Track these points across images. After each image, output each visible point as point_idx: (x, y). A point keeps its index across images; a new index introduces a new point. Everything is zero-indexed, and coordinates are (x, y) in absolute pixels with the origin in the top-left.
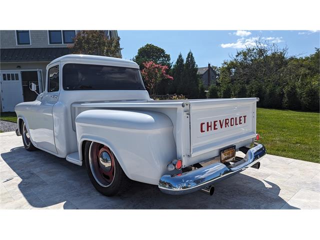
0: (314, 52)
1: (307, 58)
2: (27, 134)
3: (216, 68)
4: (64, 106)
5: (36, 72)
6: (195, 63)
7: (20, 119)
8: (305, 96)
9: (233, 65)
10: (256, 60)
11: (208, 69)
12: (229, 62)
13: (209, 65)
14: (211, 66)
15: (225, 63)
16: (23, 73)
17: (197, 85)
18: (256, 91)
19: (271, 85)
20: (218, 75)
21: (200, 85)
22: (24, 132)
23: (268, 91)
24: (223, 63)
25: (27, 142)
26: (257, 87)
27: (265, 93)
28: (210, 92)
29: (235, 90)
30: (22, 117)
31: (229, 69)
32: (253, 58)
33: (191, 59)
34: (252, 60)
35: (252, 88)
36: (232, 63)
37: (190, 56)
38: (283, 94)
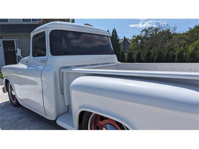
0: (188, 30)
1: (184, 34)
2: (12, 92)
3: (128, 39)
4: (53, 71)
5: (14, 41)
6: (117, 36)
7: (6, 80)
8: (188, 57)
9: (139, 37)
10: (153, 34)
11: (124, 40)
12: (136, 36)
13: (125, 37)
14: (126, 38)
15: (134, 36)
16: (4, 42)
17: (120, 50)
18: (157, 54)
19: (167, 50)
20: (130, 44)
21: (121, 50)
22: (10, 90)
23: (165, 54)
24: (133, 36)
25: (13, 99)
26: (158, 51)
27: (163, 55)
28: (128, 55)
29: (144, 53)
30: (7, 78)
31: (136, 40)
32: (151, 33)
33: (115, 33)
34: (151, 35)
35: (155, 52)
36: (138, 36)
37: (114, 31)
38: (175, 56)
